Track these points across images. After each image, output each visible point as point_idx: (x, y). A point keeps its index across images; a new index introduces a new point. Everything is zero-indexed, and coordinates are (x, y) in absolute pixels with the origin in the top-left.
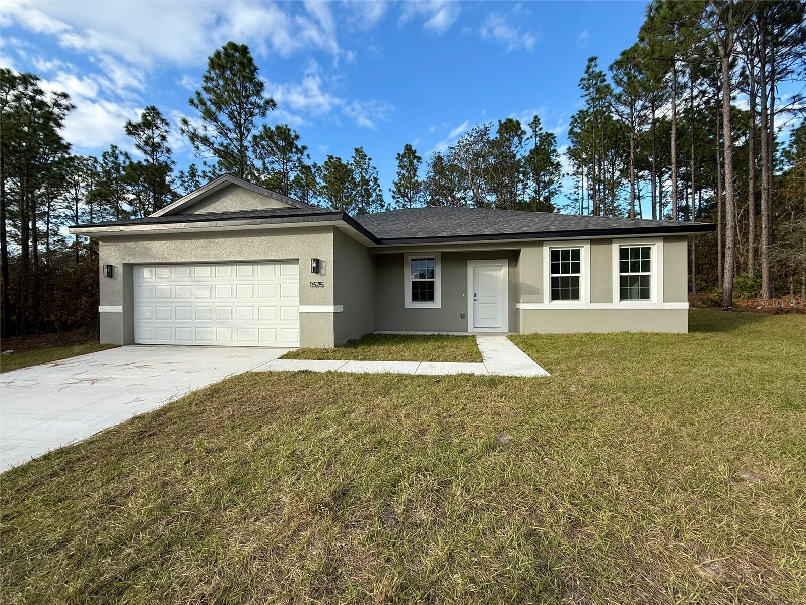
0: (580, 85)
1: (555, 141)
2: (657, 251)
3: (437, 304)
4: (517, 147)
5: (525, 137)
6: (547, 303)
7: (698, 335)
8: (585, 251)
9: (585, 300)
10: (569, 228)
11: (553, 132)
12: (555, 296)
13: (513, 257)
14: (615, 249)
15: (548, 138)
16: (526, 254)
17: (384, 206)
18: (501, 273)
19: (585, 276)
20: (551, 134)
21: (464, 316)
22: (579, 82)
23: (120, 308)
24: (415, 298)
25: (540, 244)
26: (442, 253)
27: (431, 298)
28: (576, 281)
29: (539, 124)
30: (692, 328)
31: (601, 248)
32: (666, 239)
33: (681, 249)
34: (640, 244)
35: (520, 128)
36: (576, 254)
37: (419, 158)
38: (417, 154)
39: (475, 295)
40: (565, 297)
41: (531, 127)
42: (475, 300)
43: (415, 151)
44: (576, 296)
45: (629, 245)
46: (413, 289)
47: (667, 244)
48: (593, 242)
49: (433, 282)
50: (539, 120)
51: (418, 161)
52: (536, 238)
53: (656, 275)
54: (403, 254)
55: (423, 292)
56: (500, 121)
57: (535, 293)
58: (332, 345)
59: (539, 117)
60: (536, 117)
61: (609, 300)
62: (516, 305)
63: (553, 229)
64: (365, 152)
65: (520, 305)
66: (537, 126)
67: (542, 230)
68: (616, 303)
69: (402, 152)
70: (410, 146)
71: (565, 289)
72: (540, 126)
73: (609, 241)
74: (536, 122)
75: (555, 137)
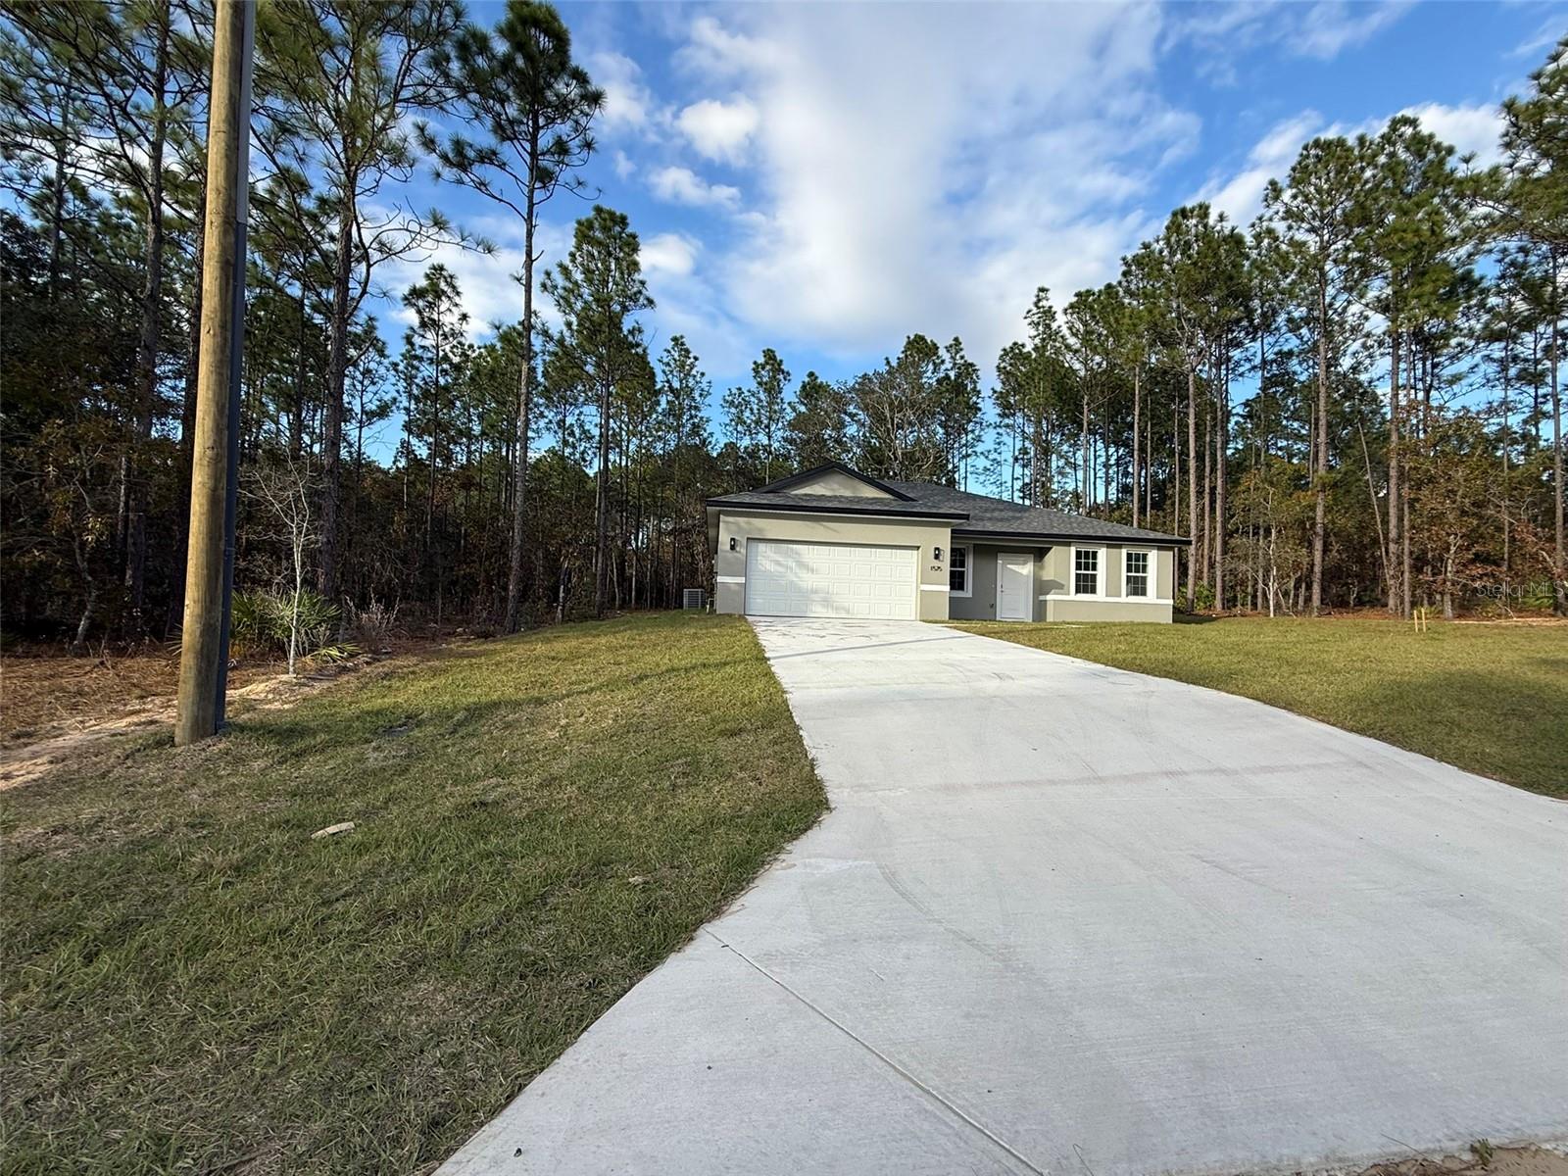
0: (1025, 318)
1: (977, 376)
2: (1153, 556)
3: (967, 593)
5: (942, 367)
6: (1073, 596)
7: (1179, 625)
8: (1102, 553)
9: (1100, 594)
10: (1091, 533)
11: (976, 363)
12: (1078, 591)
13: (1040, 554)
14: (1124, 553)
15: (969, 370)
16: (1054, 552)
18: (1025, 569)
19: (1101, 573)
21: (993, 606)
23: (742, 580)
25: (1069, 544)
26: (975, 545)
27: (961, 587)
28: (1094, 577)
29: (961, 350)
30: (1175, 621)
31: (1114, 552)
32: (1160, 548)
33: (1169, 557)
34: (1141, 551)
35: (937, 353)
36: (1095, 555)
37: (786, 374)
38: (782, 367)
39: (1003, 587)
40: (1085, 591)
41: (948, 351)
42: (1003, 592)
43: (781, 361)
44: (1093, 591)
45: (1134, 551)
47: (1159, 553)
48: (1109, 546)
50: (960, 344)
51: (784, 378)
52: (1065, 540)
53: (1151, 575)
55: (953, 580)
56: (908, 337)
57: (1059, 587)
58: (946, 617)
59: (961, 340)
60: (956, 339)
61: (1120, 596)
62: (1042, 598)
63: (1077, 532)
64: (688, 346)
65: (1049, 597)
66: (957, 352)
67: (1071, 532)
68: (1124, 599)
69: (761, 360)
70: (772, 351)
71: (1086, 584)
72: (962, 353)
73: (1120, 547)
74: (956, 347)
75: (978, 370)
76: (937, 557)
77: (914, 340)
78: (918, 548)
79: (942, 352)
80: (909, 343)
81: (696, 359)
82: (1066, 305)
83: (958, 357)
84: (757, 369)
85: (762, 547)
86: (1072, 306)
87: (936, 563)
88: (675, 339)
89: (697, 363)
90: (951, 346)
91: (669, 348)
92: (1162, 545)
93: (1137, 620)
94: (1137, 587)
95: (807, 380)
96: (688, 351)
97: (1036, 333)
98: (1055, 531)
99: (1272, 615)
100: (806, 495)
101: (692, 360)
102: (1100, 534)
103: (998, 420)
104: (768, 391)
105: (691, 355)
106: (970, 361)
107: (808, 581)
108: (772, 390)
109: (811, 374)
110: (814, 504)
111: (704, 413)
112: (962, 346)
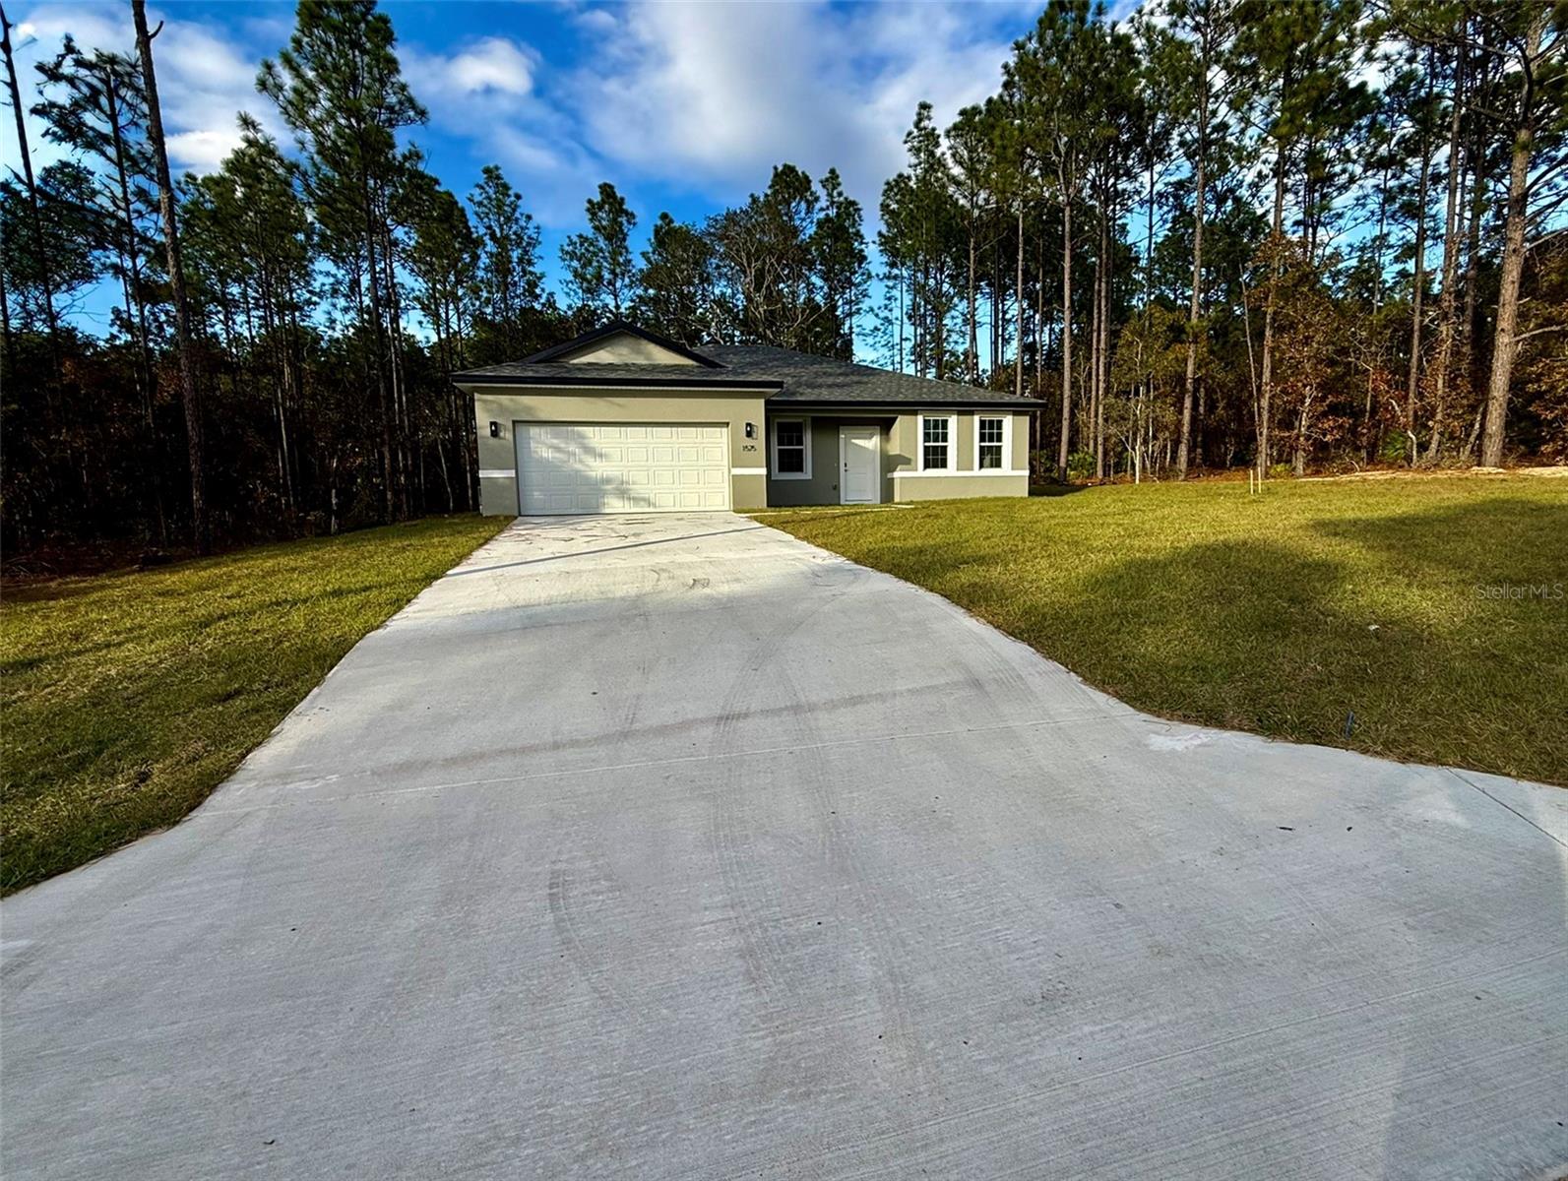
0: (906, 142)
1: (860, 217)
2: (1008, 422)
3: (807, 474)
4: (803, 220)
5: (818, 206)
6: (920, 472)
7: (1037, 499)
8: (953, 421)
9: (951, 470)
10: (940, 399)
11: (857, 200)
12: (927, 466)
13: (886, 426)
14: (976, 419)
15: (850, 209)
16: (901, 423)
18: (871, 443)
19: (952, 445)
20: (853, 203)
21: (836, 488)
22: (904, 138)
23: (512, 473)
24: (781, 469)
25: (915, 413)
26: (814, 419)
27: (799, 468)
28: (944, 449)
29: (839, 184)
30: (1031, 493)
31: (966, 419)
32: (1015, 413)
33: (1024, 423)
34: (995, 417)
35: (810, 188)
36: (945, 424)
37: (631, 216)
38: (624, 207)
39: (846, 465)
40: (935, 466)
41: (824, 186)
42: (847, 470)
43: (622, 199)
44: (944, 465)
45: (987, 417)
46: (778, 459)
47: (1015, 418)
48: (960, 413)
49: (802, 449)
50: (837, 177)
51: (628, 222)
52: (911, 408)
53: (1006, 445)
55: (791, 461)
56: (776, 168)
57: (906, 461)
58: (766, 504)
59: (838, 172)
61: (972, 469)
62: (889, 476)
63: (926, 398)
64: (507, 179)
65: (897, 475)
66: (834, 188)
67: (918, 399)
68: (976, 472)
69: (597, 198)
70: (611, 187)
71: (935, 458)
72: (840, 189)
73: (972, 413)
74: (832, 181)
75: (859, 210)
76: (749, 434)
77: (783, 172)
78: (728, 424)
79: (816, 187)
80: (776, 175)
81: (518, 197)
82: (950, 125)
83: (835, 193)
84: (593, 209)
85: (534, 431)
86: (955, 127)
87: (749, 442)
88: (487, 171)
89: (519, 202)
90: (827, 180)
91: (482, 182)
92: (1017, 409)
93: (991, 495)
94: (991, 458)
95: (659, 222)
96: (506, 187)
97: (917, 161)
98: (900, 398)
100: (589, 364)
101: (513, 198)
102: (949, 400)
103: (886, 269)
104: (609, 238)
105: (511, 192)
106: (851, 198)
107: (597, 469)
108: (615, 235)
109: (664, 216)
110: (594, 375)
111: (537, 269)
112: (840, 180)
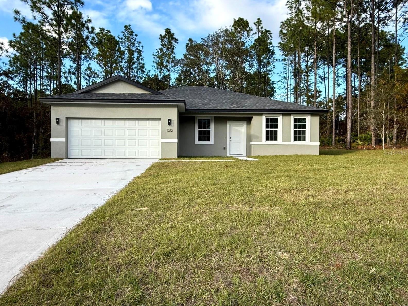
1: (271, 36)
2: (308, 119)
3: (212, 142)
4: (246, 38)
5: (251, 33)
6: (264, 142)
8: (280, 118)
9: (280, 141)
10: (273, 108)
11: (270, 30)
12: (267, 139)
13: (249, 120)
14: (292, 118)
15: (267, 34)
16: (255, 119)
17: (144, 72)
18: (243, 129)
19: (280, 130)
20: (268, 31)
21: (225, 149)
23: (64, 140)
24: (200, 139)
25: (261, 115)
26: (215, 117)
27: (208, 139)
28: (276, 132)
29: (261, 24)
31: (287, 118)
32: (312, 115)
33: (317, 120)
34: (302, 117)
35: (248, 26)
36: (276, 120)
37: (176, 40)
38: (174, 37)
39: (230, 138)
40: (272, 140)
41: (255, 25)
42: (230, 141)
43: (173, 34)
44: (276, 139)
45: (298, 117)
46: (199, 135)
47: (312, 117)
48: (283, 115)
49: (210, 131)
51: (175, 42)
52: (259, 112)
53: (308, 130)
54: (194, 117)
55: (205, 136)
56: (235, 19)
57: (258, 137)
58: (176, 157)
59: (261, 19)
60: (259, 19)
61: (290, 141)
62: (250, 143)
63: (267, 108)
64: (133, 29)
66: (259, 25)
67: (262, 108)
68: (292, 142)
71: (272, 136)
72: (262, 26)
73: (290, 115)
74: (259, 22)
75: (271, 34)
76: (169, 124)
77: (238, 21)
78: (160, 119)
80: (235, 22)
81: (136, 35)
83: (260, 27)
84: (162, 38)
85: (76, 122)
87: (169, 127)
88: (126, 27)
89: (137, 37)
90: (256, 23)
91: (124, 31)
92: (313, 113)
94: (299, 136)
95: (188, 42)
96: (132, 32)
99: (383, 148)
101: (134, 36)
102: (278, 109)
103: (283, 57)
105: (134, 34)
106: (268, 29)
107: (102, 138)
109: (190, 40)
112: (262, 22)
